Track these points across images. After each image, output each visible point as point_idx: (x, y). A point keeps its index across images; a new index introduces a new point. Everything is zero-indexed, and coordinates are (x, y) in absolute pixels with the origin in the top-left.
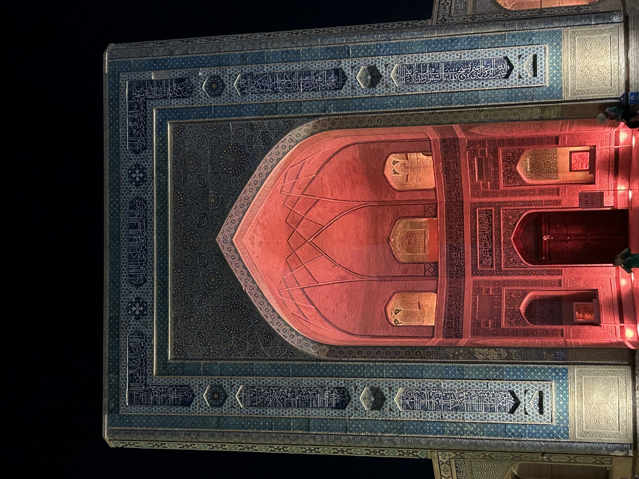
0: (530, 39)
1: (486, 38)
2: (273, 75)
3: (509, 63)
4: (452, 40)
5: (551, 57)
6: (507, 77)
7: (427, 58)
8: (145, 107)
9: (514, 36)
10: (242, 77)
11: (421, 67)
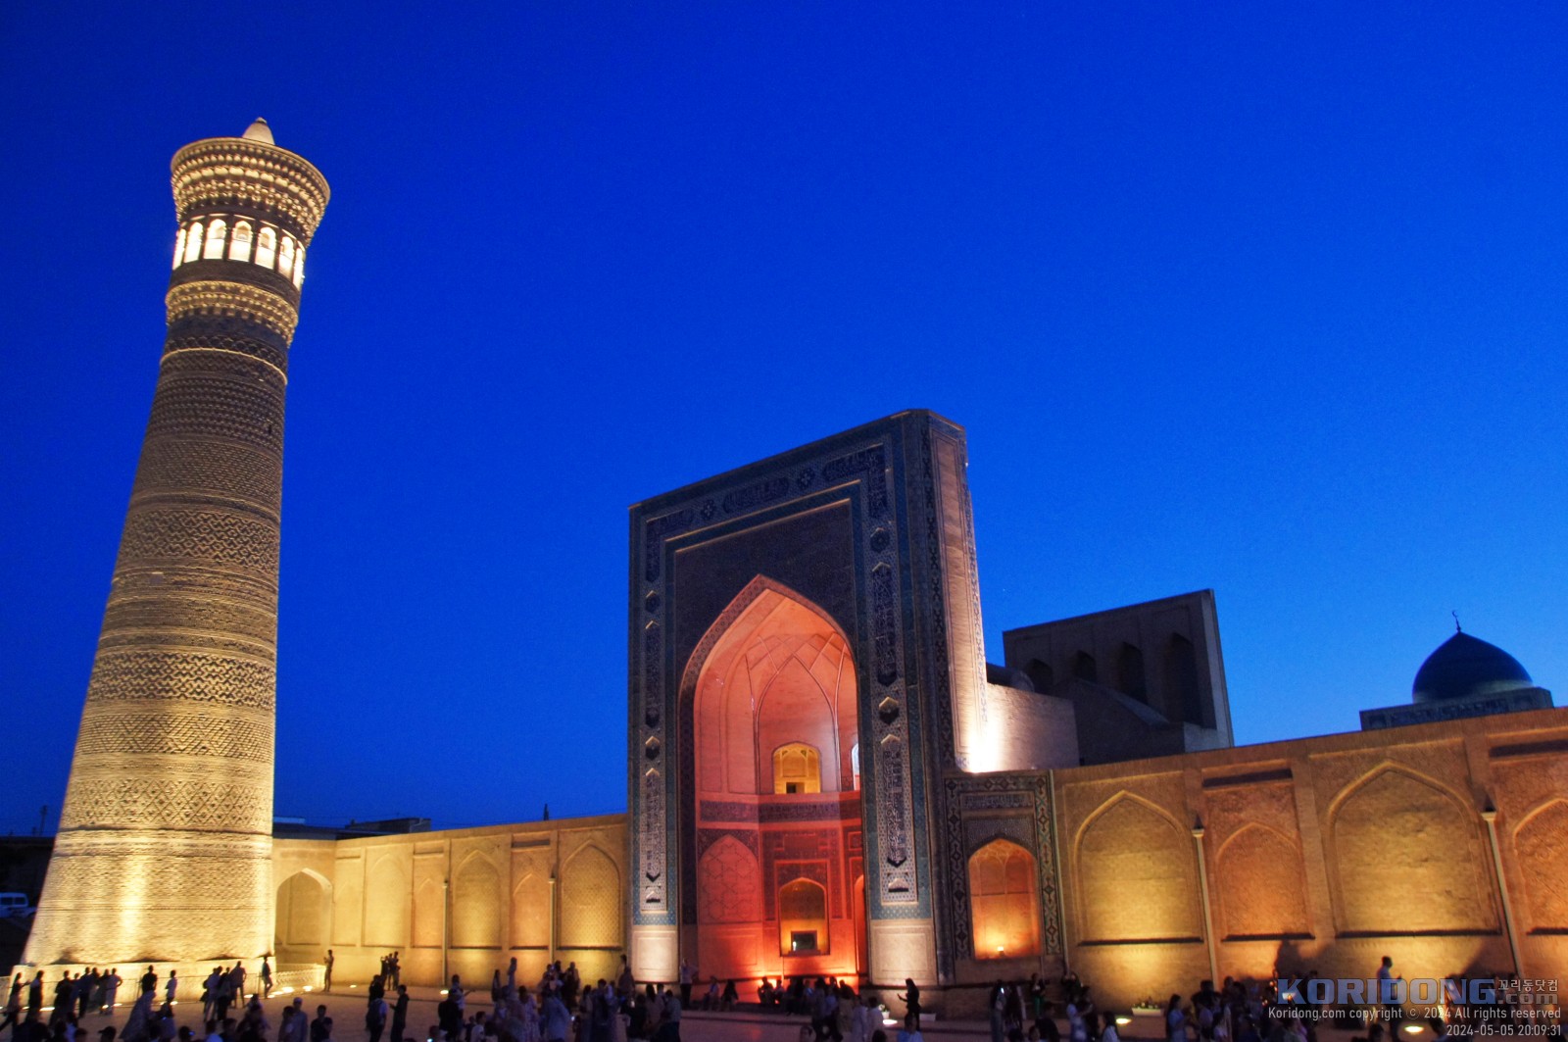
0: (923, 884)
1: (924, 836)
2: (891, 603)
3: (901, 862)
4: (922, 799)
5: (907, 908)
6: (890, 861)
7: (906, 773)
8: (861, 470)
9: (926, 866)
10: (888, 569)
11: (898, 768)
